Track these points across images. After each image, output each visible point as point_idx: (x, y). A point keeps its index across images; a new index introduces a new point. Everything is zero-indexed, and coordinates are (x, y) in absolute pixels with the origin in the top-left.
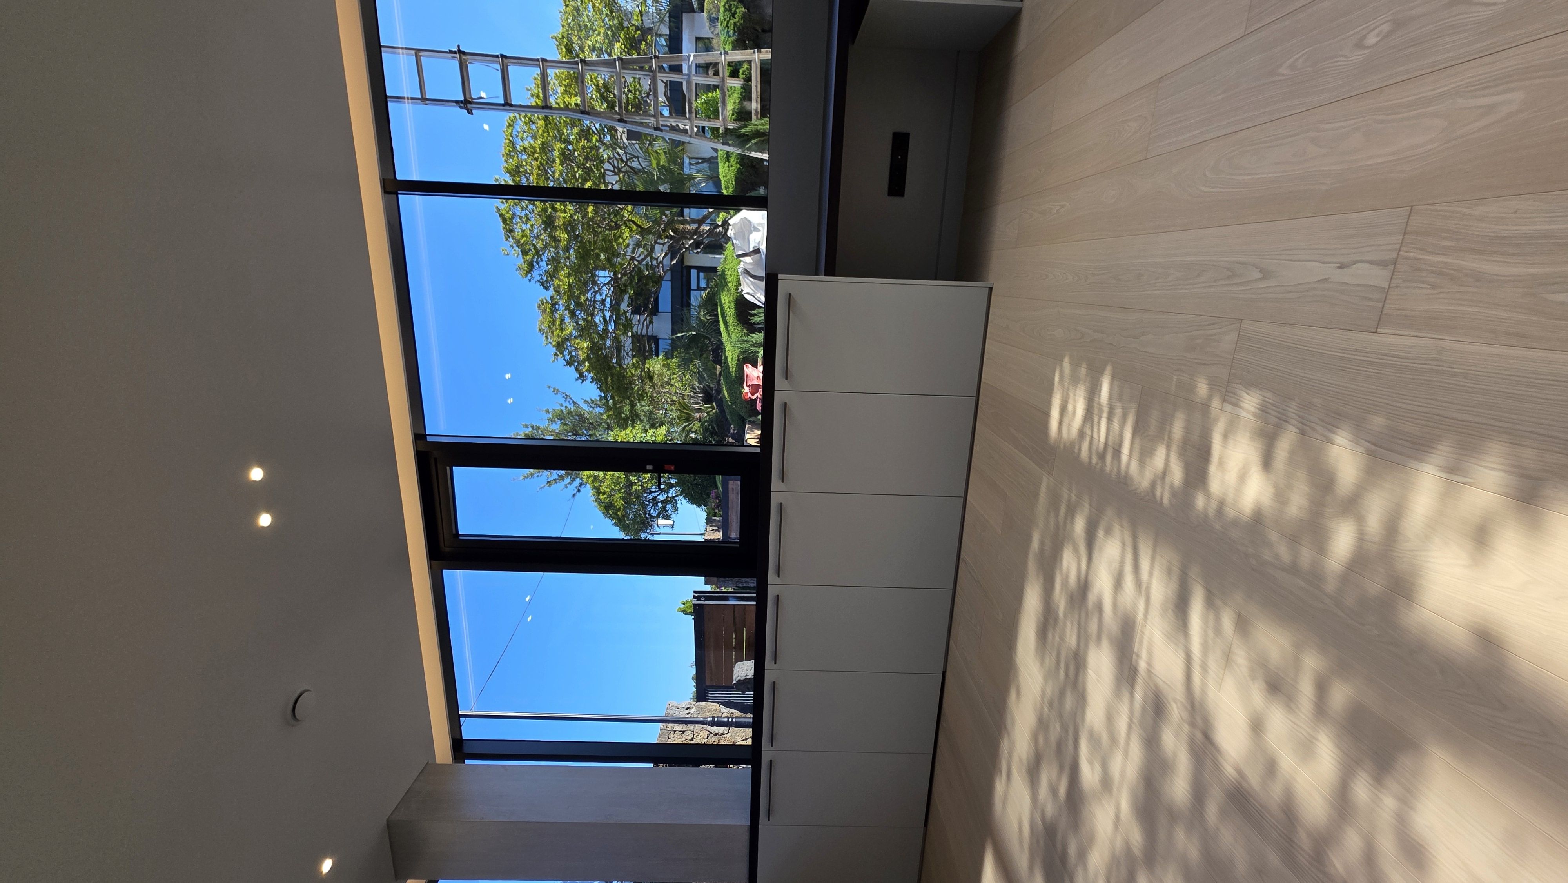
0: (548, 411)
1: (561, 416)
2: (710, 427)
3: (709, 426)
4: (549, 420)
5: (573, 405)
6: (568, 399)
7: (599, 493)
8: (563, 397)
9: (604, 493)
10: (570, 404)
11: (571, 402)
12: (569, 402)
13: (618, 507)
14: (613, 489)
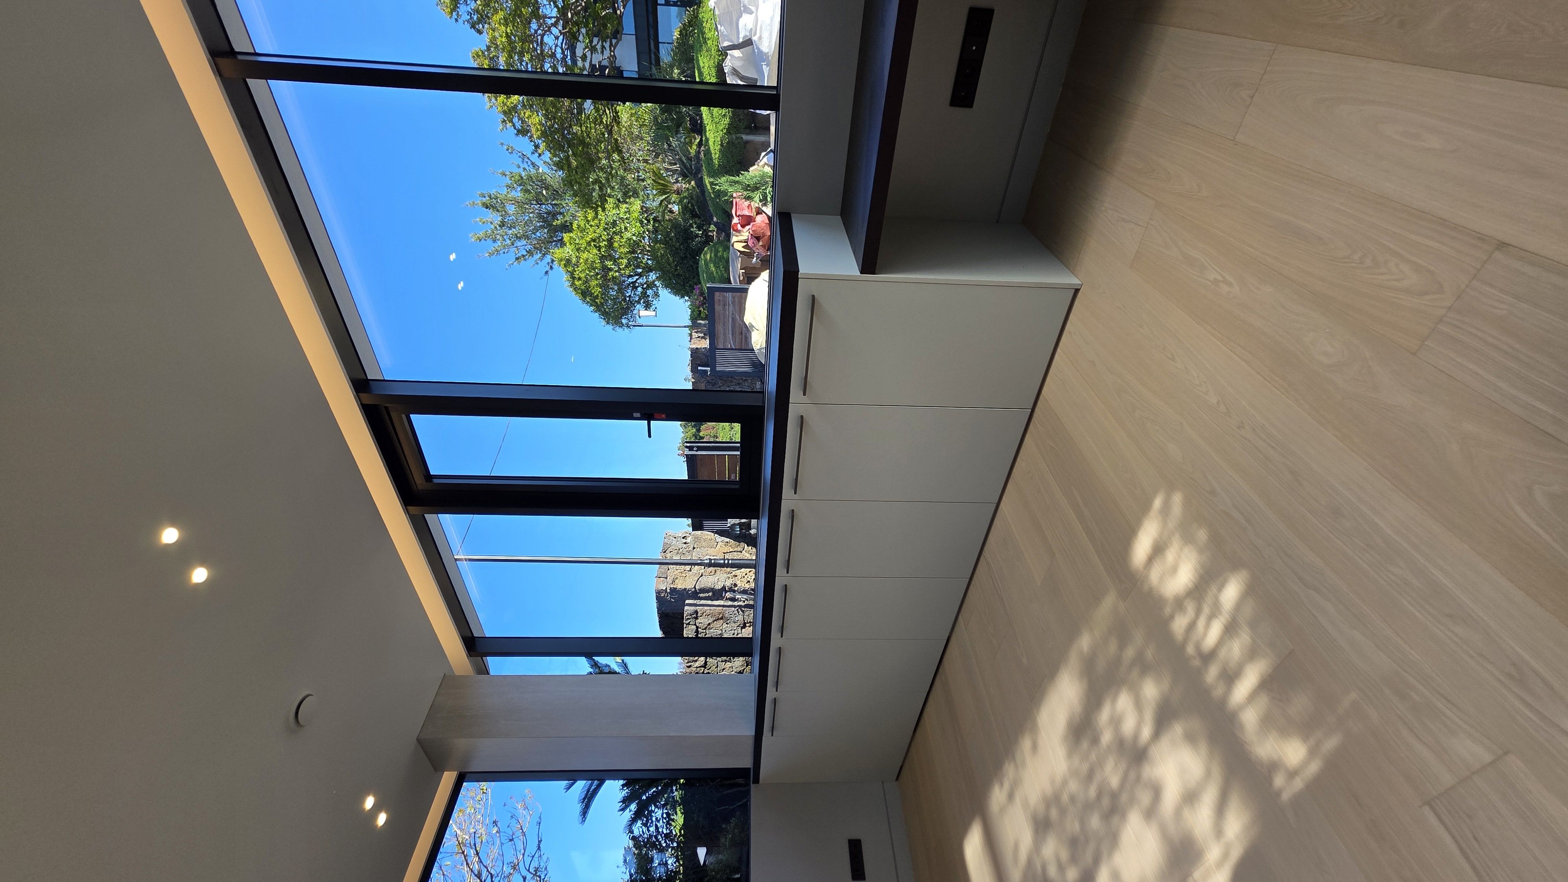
0: (504, 175)
1: (521, 182)
2: (690, 205)
3: (688, 203)
4: (508, 186)
5: (531, 166)
6: (527, 160)
7: (573, 278)
8: (520, 157)
9: (580, 279)
10: (529, 166)
11: (529, 163)
12: (527, 163)
13: (595, 294)
14: (587, 274)
